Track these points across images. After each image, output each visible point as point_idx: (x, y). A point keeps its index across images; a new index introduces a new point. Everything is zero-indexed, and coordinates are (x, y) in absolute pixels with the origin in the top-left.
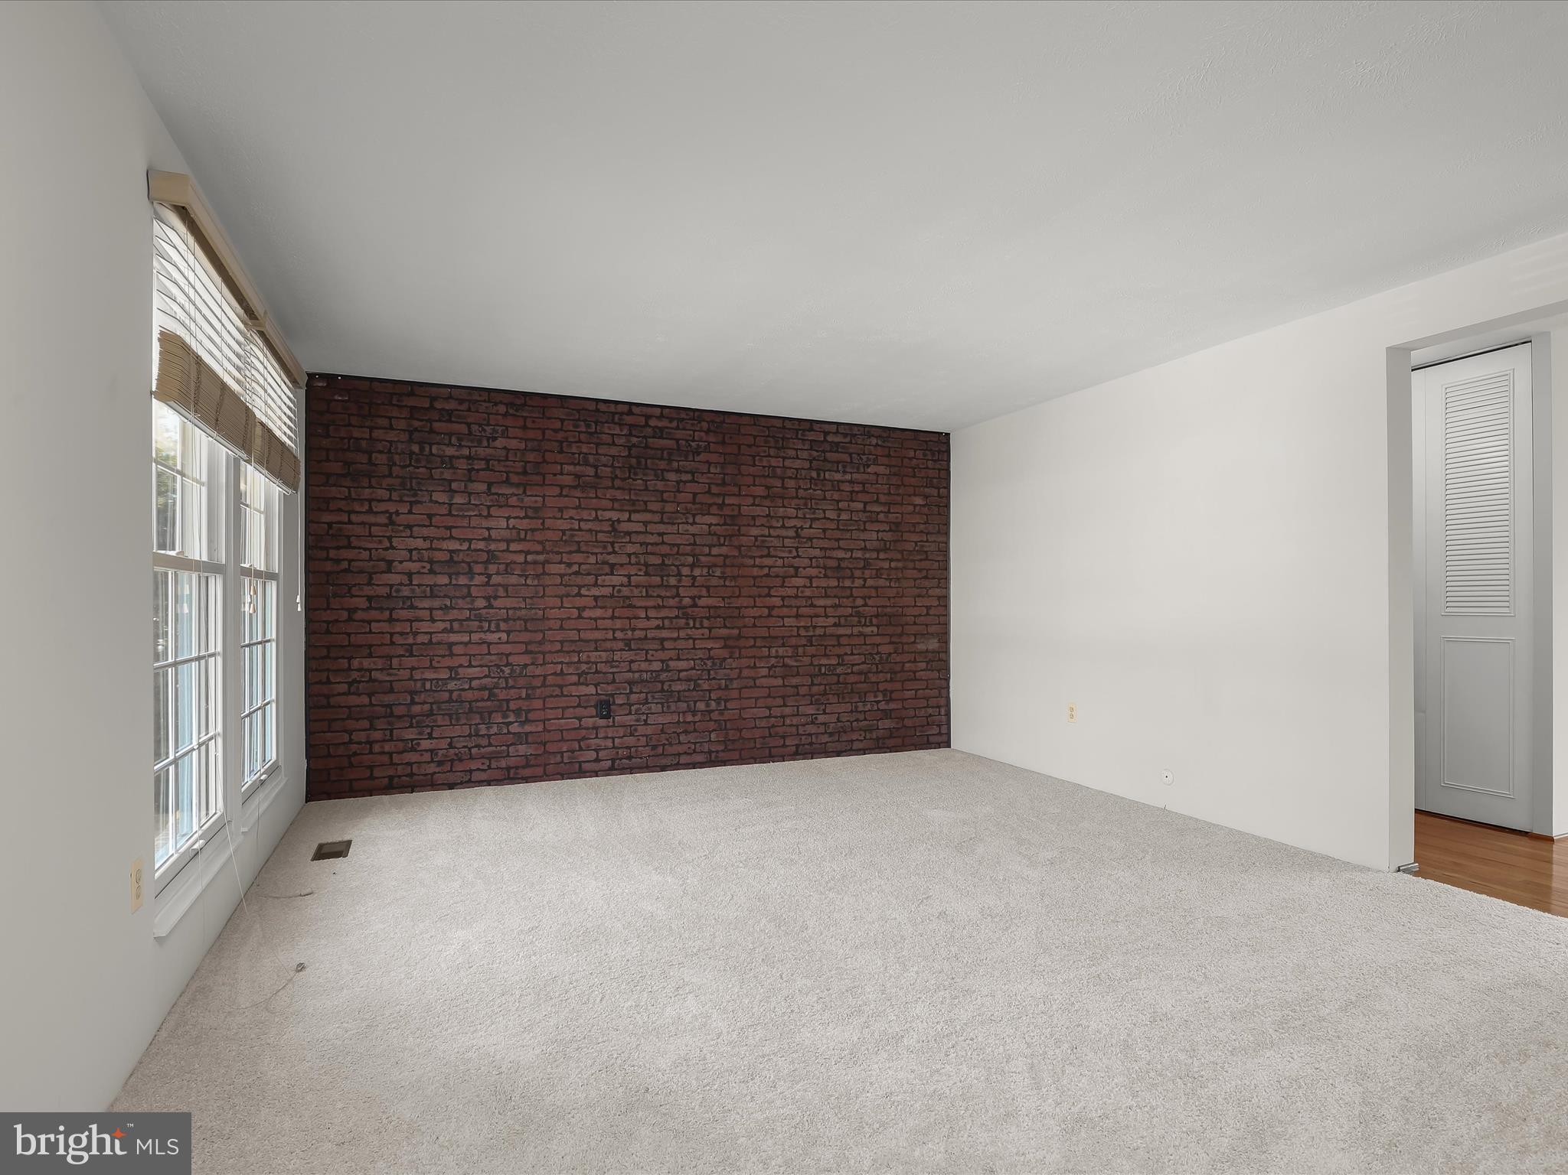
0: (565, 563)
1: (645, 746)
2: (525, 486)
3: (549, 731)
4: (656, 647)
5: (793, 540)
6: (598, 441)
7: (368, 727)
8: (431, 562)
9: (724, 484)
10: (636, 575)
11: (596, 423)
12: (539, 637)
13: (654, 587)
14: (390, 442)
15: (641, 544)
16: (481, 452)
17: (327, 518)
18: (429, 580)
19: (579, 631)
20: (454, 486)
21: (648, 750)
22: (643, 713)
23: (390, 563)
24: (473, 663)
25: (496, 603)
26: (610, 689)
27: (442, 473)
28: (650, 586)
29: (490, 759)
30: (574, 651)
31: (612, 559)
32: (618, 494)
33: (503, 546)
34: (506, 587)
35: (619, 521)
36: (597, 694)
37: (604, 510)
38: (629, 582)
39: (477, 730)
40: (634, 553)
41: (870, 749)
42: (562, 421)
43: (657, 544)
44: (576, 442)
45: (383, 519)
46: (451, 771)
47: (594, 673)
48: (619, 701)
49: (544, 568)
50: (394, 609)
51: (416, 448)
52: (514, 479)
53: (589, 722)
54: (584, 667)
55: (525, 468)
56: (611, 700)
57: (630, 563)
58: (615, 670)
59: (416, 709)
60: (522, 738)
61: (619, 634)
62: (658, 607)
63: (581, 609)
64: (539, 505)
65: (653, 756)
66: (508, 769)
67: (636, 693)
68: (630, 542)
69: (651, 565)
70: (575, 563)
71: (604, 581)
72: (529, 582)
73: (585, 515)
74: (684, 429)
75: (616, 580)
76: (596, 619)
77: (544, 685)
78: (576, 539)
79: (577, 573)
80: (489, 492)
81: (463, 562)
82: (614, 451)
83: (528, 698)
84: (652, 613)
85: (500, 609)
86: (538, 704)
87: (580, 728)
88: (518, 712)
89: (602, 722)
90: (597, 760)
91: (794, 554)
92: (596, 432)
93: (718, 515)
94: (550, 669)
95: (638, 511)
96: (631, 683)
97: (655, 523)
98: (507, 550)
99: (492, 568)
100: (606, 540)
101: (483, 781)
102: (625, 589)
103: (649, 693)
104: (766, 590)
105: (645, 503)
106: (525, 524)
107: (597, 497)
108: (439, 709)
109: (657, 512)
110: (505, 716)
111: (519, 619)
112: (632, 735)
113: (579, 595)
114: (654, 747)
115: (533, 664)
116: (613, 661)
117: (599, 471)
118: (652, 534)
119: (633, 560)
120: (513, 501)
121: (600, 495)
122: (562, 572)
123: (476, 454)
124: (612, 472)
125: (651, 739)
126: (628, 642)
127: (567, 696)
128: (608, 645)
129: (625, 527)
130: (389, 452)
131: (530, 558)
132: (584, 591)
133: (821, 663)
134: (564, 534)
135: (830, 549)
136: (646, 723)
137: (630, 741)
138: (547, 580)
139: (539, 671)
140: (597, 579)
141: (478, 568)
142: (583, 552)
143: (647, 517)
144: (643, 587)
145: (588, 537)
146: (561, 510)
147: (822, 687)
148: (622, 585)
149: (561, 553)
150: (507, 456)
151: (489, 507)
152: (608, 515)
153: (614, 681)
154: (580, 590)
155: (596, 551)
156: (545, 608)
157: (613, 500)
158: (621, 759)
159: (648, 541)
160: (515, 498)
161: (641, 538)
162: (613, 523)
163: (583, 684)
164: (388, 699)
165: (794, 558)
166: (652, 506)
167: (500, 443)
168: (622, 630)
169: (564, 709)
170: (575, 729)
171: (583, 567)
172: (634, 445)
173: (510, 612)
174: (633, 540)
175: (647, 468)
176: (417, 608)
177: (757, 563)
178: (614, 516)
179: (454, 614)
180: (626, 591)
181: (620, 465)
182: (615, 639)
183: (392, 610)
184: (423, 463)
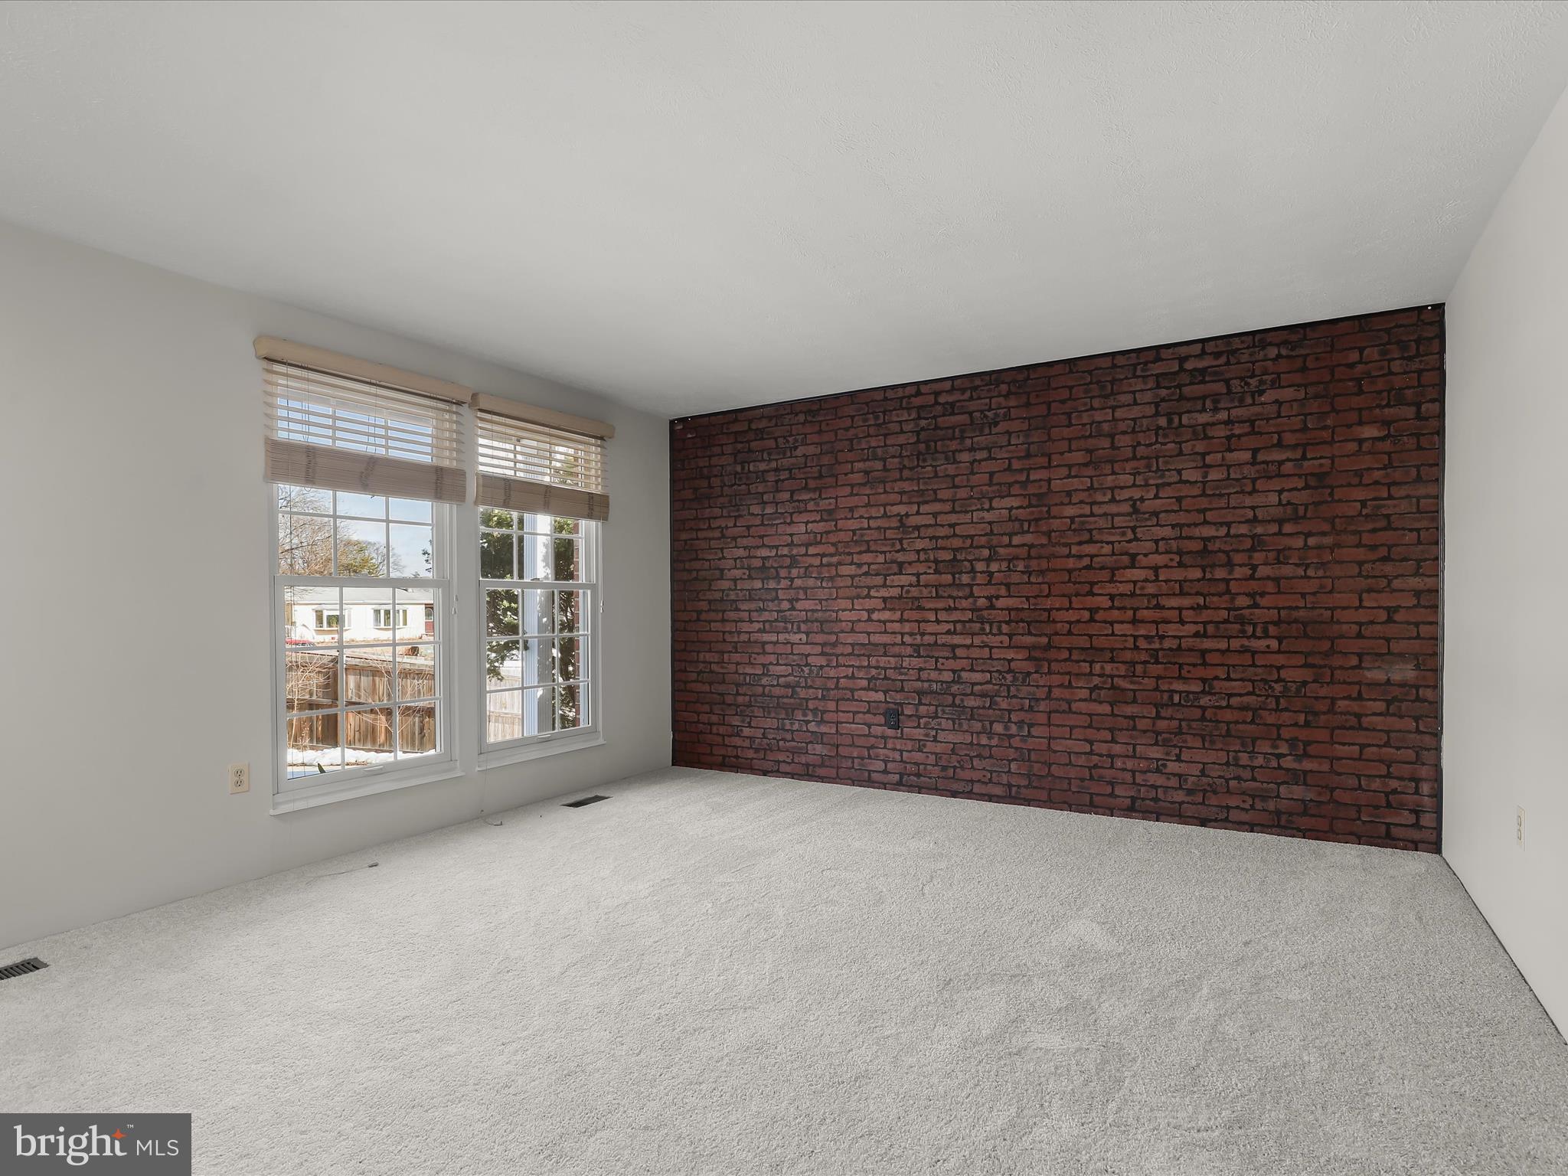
0: (855, 564)
1: (934, 766)
2: (819, 489)
3: (841, 734)
4: (947, 654)
5: (1129, 518)
6: (886, 432)
7: (709, 711)
8: (749, 568)
9: (1028, 456)
10: (925, 573)
11: (884, 413)
12: (833, 638)
13: (945, 586)
14: (722, 466)
15: (931, 538)
16: (786, 462)
17: (684, 536)
18: (747, 585)
19: (869, 634)
20: (765, 497)
21: (936, 771)
22: (933, 728)
23: (722, 570)
24: (780, 662)
25: (799, 605)
26: (898, 697)
27: (757, 487)
28: (940, 585)
29: (793, 753)
30: (863, 655)
31: (900, 557)
32: (906, 486)
33: (803, 550)
34: (805, 589)
35: (907, 515)
36: (886, 702)
37: (892, 505)
38: (918, 581)
39: (784, 725)
40: (923, 549)
41: (1262, 825)
42: (852, 417)
43: (947, 537)
44: (865, 437)
45: (717, 534)
46: (764, 759)
47: (883, 679)
48: (907, 712)
49: (836, 570)
50: (725, 611)
51: (739, 468)
52: (812, 484)
53: (877, 730)
54: (874, 672)
55: (820, 472)
56: (900, 709)
57: (918, 561)
58: (903, 677)
59: (740, 699)
60: (818, 738)
61: (907, 639)
62: (948, 609)
63: (870, 611)
64: (833, 507)
65: (943, 778)
66: (807, 765)
67: (925, 705)
68: (919, 537)
69: (942, 561)
70: (865, 564)
71: (893, 581)
72: (824, 585)
73: (874, 512)
74: (979, 398)
75: (904, 580)
76: (884, 622)
77: (837, 688)
78: (866, 538)
79: (866, 574)
80: (792, 500)
81: (772, 567)
82: (902, 439)
83: (824, 698)
84: (942, 616)
85: (800, 611)
86: (831, 706)
87: (869, 735)
88: (815, 711)
89: (890, 732)
90: (885, 772)
91: (1130, 535)
92: (884, 423)
93: (1022, 495)
94: (843, 672)
95: (926, 502)
96: (920, 693)
97: (946, 513)
98: (806, 555)
99: (794, 572)
100: (894, 537)
101: (788, 773)
102: (913, 589)
103: (939, 706)
104: (1087, 587)
105: (935, 491)
106: (821, 527)
107: (885, 492)
108: (756, 701)
109: (948, 500)
110: (805, 715)
111: (817, 621)
112: (920, 750)
113: (868, 596)
114: (944, 768)
115: (827, 666)
116: (902, 667)
117: (887, 464)
118: (943, 526)
119: (922, 557)
120: (811, 506)
121: (888, 489)
122: (853, 573)
123: (782, 466)
124: (900, 463)
125: (940, 758)
126: (917, 647)
127: (857, 700)
128: (896, 650)
129: (914, 521)
130: (722, 475)
131: (825, 560)
132: (873, 593)
133: (1172, 688)
134: (854, 534)
135: (1189, 526)
136: (935, 740)
137: (919, 757)
138: (840, 582)
139: (832, 673)
140: (886, 579)
141: (783, 573)
142: (872, 552)
143: (937, 507)
144: (933, 586)
145: (875, 535)
146: (851, 509)
147: (1175, 723)
148: (911, 585)
149: (852, 554)
150: (806, 463)
151: (791, 514)
152: (896, 509)
153: (902, 690)
154: (869, 591)
155: (885, 549)
156: (838, 610)
157: (901, 493)
158: (909, 775)
159: (937, 535)
160: (812, 503)
161: (930, 532)
162: (901, 518)
163: (872, 690)
164: (722, 688)
165: (1129, 541)
166: (941, 495)
167: (800, 451)
168: (911, 634)
169: (855, 713)
170: (864, 735)
171: (872, 567)
172: (923, 429)
173: (809, 614)
174: (922, 535)
175: (937, 452)
176: (740, 610)
177: (1073, 552)
178: (902, 509)
179: (766, 616)
180: (915, 592)
181: (909, 454)
182: (903, 643)
183: (724, 611)
184: (744, 481)
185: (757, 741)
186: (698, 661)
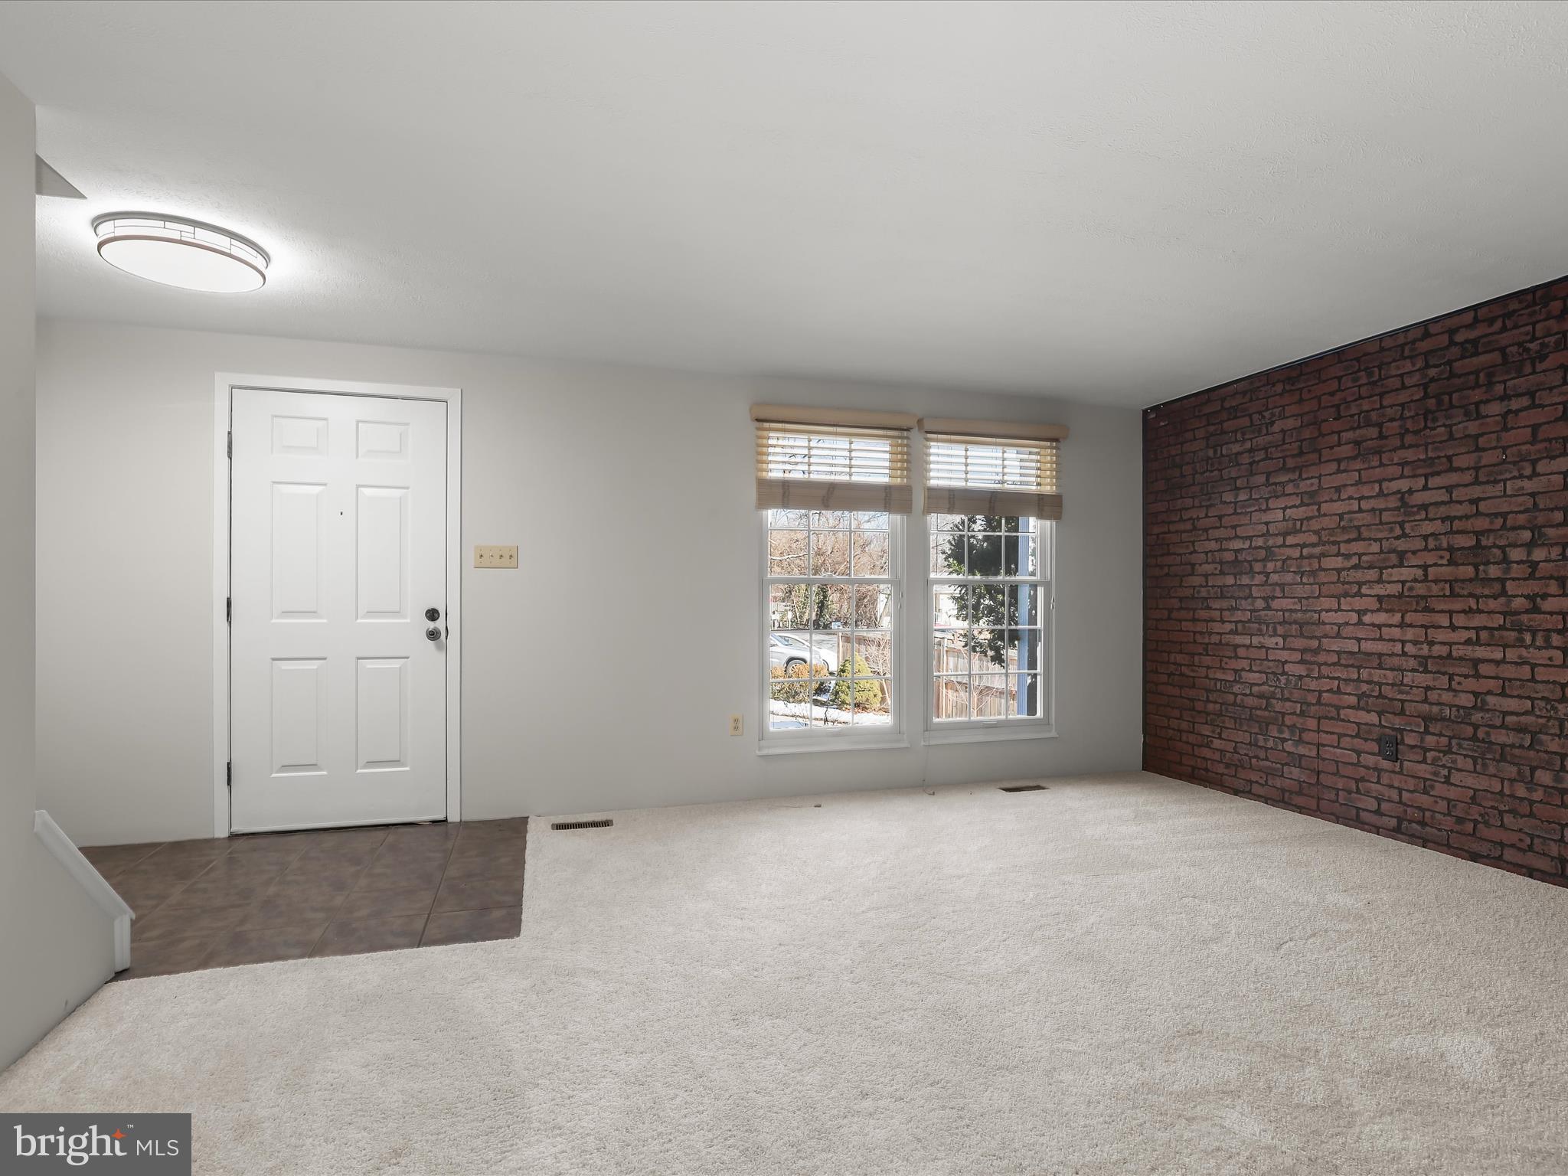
0: (1343, 555)
1: (1444, 815)
2: (1299, 469)
3: (1324, 759)
4: (1465, 671)
6: (1384, 390)
7: (1179, 716)
8: (1221, 563)
10: (1435, 565)
11: (1380, 368)
12: (1315, 643)
13: (1463, 581)
14: (1194, 452)
15: (1443, 520)
16: (1261, 441)
17: (1156, 530)
18: (1219, 581)
19: (1359, 640)
20: (1239, 483)
21: (1448, 823)
22: (1444, 766)
23: (1193, 565)
24: (1254, 668)
25: (1275, 604)
26: (1397, 722)
27: (1229, 472)
28: (1456, 581)
29: (1267, 774)
30: (1352, 666)
31: (1402, 545)
32: (1410, 455)
33: (1280, 540)
34: (1282, 586)
35: (1411, 492)
36: (1380, 725)
37: (1390, 480)
38: (1426, 575)
39: (1256, 740)
40: (1432, 534)
42: (1339, 378)
43: (1467, 517)
44: (1355, 400)
45: (1188, 526)
46: (1235, 776)
47: (1377, 697)
48: (1410, 739)
49: (1319, 562)
50: (1196, 609)
51: (1211, 453)
52: (1290, 463)
53: (1370, 760)
54: (1365, 687)
55: (1301, 447)
56: (1399, 737)
57: (1426, 549)
58: (1403, 697)
59: (1211, 707)
60: (1298, 760)
61: (1410, 648)
62: (1468, 612)
63: (1361, 613)
64: (1315, 488)
65: (1457, 832)
66: (1283, 790)
67: (1434, 734)
68: (1427, 519)
69: (1459, 549)
70: (1355, 554)
71: (1391, 575)
72: (1305, 580)
73: (1366, 491)
74: (1517, 327)
75: (1406, 573)
76: (1379, 627)
77: (1319, 702)
78: (1356, 523)
79: (1355, 567)
80: (1268, 484)
81: (1246, 561)
82: (1403, 397)
83: (1302, 714)
84: (1460, 620)
85: (1277, 610)
86: (1312, 724)
87: (1358, 764)
88: (1292, 728)
89: (1386, 764)
90: (1378, 812)
92: (1380, 379)
94: (1326, 684)
95: (1438, 473)
96: (1427, 719)
97: (1466, 486)
98: (1284, 545)
99: (1270, 566)
100: (1393, 520)
101: (1261, 796)
102: (1419, 585)
103: (1453, 737)
105: (1449, 458)
106: (1301, 512)
107: (1382, 465)
108: (1227, 710)
109: (1468, 469)
110: (1281, 732)
111: (1295, 622)
112: (1425, 792)
113: (1359, 594)
114: (1460, 820)
115: (1308, 676)
116: (1402, 684)
117: (1384, 430)
118: (1460, 502)
119: (1432, 543)
120: (1289, 489)
121: (1385, 461)
122: (1339, 566)
123: (1257, 446)
124: (1401, 427)
125: (1455, 806)
126: (1423, 661)
127: (1343, 720)
128: (1395, 661)
129: (1419, 498)
130: (1193, 462)
131: (1305, 551)
132: (1364, 590)
134: (1341, 519)
136: (1447, 781)
137: (1424, 800)
138: (1323, 577)
139: (1313, 685)
140: (1382, 573)
141: (1258, 567)
142: (1364, 540)
143: (1453, 478)
144: (1446, 581)
145: (1367, 518)
146: (1338, 489)
148: (1415, 580)
149: (1339, 543)
150: (1284, 440)
151: (1267, 500)
152: (1394, 486)
153: (1402, 712)
154: (1360, 588)
155: (1380, 536)
156: (1322, 610)
157: (1403, 464)
158: (1410, 821)
159: (1453, 514)
160: (1291, 485)
161: (1443, 511)
162: (1402, 495)
163: (1362, 709)
164: (1192, 693)
166: (1457, 462)
167: (1276, 428)
168: (1415, 643)
169: (1340, 736)
170: (1352, 764)
171: (1364, 558)
172: (1432, 380)
173: (1287, 614)
174: (1431, 516)
175: (1452, 406)
176: (1211, 608)
178: (1403, 485)
179: (1239, 616)
180: (1420, 589)
181: (1412, 414)
182: (1404, 654)
183: (1194, 610)
184: (1216, 466)
185: (1228, 755)
186: (1168, 662)
